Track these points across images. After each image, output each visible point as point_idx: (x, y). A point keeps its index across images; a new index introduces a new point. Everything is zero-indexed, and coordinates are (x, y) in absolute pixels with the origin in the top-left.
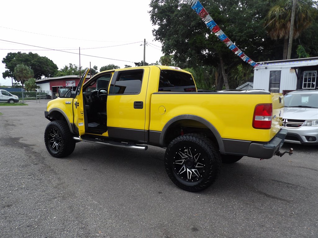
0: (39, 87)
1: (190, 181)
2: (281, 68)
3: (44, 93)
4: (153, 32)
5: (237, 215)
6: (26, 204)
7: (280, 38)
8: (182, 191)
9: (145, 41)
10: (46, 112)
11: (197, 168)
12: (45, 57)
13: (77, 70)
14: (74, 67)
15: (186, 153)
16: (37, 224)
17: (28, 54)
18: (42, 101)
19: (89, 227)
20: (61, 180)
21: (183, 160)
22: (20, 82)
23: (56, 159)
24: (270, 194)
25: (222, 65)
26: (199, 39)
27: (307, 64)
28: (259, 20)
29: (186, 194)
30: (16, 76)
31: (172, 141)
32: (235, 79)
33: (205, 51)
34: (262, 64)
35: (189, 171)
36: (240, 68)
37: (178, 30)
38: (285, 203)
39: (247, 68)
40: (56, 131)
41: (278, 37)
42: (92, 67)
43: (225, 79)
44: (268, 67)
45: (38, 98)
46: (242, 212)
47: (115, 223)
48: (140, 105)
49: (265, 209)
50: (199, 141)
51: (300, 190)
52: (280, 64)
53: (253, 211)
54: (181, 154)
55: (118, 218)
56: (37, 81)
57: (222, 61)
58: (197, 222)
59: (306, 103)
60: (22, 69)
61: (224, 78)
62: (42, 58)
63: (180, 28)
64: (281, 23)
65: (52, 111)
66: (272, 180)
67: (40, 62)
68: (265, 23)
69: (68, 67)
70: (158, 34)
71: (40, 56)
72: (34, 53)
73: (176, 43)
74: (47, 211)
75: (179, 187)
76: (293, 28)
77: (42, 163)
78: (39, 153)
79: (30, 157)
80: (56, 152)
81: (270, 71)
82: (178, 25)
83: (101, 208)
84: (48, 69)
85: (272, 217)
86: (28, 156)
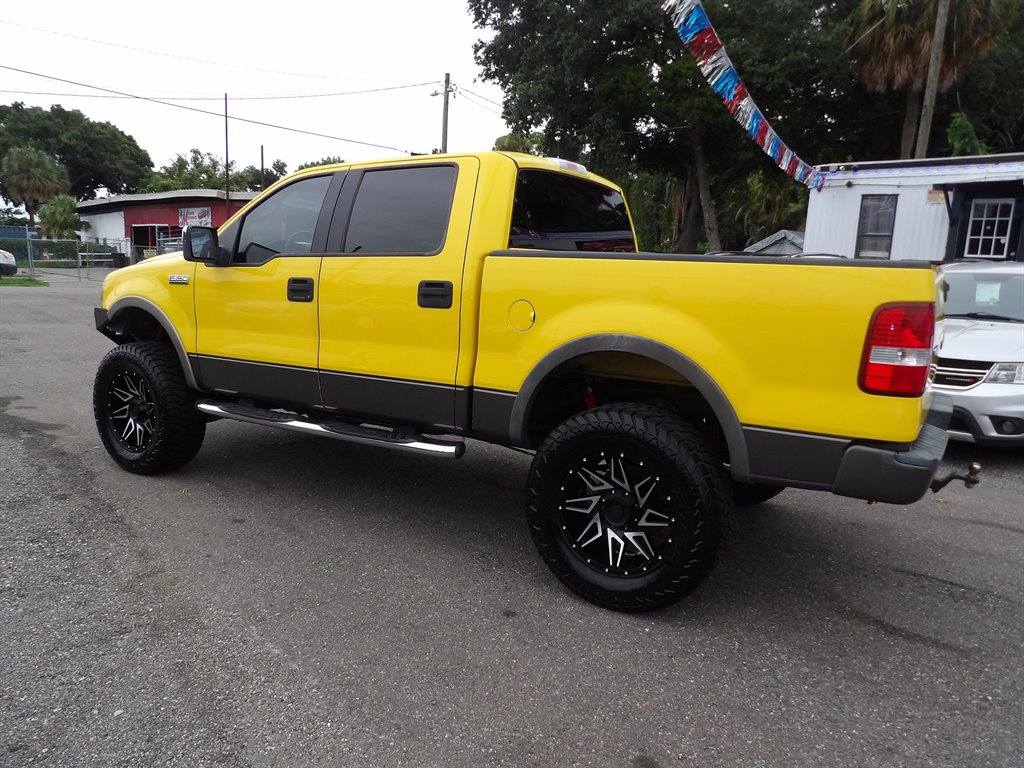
0: (87, 226)
1: (616, 572)
2: (899, 186)
3: (105, 247)
4: (475, 52)
5: (790, 705)
6: (13, 656)
7: (895, 88)
8: (587, 609)
9: (447, 81)
10: (99, 313)
11: (643, 529)
12: (108, 123)
13: (218, 173)
14: (207, 162)
15: (603, 474)
16: (50, 742)
17: (49, 110)
18: (94, 272)
19: (249, 751)
20: (150, 559)
21: (595, 499)
22: (22, 208)
23: (134, 477)
24: (895, 623)
25: (701, 171)
26: (628, 82)
27: (983, 176)
28: (832, 24)
29: (604, 619)
30: (6, 184)
31: (555, 427)
32: (738, 221)
33: (647, 123)
34: (838, 169)
35: (613, 539)
36: (755, 182)
37: (561, 48)
38: (954, 660)
39: (777, 185)
40: (136, 380)
41: (890, 82)
42: (269, 166)
43: (709, 217)
44: (855, 182)
45: (84, 264)
46: (808, 692)
47: (345, 734)
48: (442, 296)
49: (887, 683)
50: (657, 430)
51: (994, 608)
52: (896, 172)
53: (848, 687)
54: (587, 476)
55: (361, 713)
56: (82, 204)
57: (700, 158)
58: (650, 735)
59: (991, 304)
60: (29, 163)
61: (706, 216)
62: (99, 128)
63: (567, 38)
64: (900, 35)
65: (120, 307)
66: (896, 570)
67: (92, 142)
68: (850, 34)
69: (187, 163)
70: (493, 57)
71: (91, 120)
72: (67, 108)
73: (552, 92)
74: (89, 686)
75: (576, 593)
76: (940, 55)
77: (85, 493)
78: (74, 457)
79: (42, 469)
80: (136, 455)
81: (865, 197)
82: (562, 30)
83: (293, 672)
84: (119, 166)
85: (918, 714)
86: (33, 465)
